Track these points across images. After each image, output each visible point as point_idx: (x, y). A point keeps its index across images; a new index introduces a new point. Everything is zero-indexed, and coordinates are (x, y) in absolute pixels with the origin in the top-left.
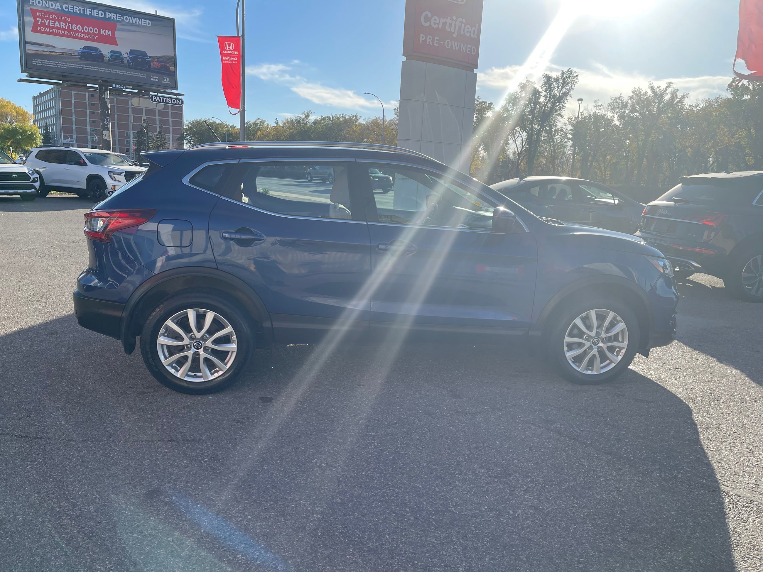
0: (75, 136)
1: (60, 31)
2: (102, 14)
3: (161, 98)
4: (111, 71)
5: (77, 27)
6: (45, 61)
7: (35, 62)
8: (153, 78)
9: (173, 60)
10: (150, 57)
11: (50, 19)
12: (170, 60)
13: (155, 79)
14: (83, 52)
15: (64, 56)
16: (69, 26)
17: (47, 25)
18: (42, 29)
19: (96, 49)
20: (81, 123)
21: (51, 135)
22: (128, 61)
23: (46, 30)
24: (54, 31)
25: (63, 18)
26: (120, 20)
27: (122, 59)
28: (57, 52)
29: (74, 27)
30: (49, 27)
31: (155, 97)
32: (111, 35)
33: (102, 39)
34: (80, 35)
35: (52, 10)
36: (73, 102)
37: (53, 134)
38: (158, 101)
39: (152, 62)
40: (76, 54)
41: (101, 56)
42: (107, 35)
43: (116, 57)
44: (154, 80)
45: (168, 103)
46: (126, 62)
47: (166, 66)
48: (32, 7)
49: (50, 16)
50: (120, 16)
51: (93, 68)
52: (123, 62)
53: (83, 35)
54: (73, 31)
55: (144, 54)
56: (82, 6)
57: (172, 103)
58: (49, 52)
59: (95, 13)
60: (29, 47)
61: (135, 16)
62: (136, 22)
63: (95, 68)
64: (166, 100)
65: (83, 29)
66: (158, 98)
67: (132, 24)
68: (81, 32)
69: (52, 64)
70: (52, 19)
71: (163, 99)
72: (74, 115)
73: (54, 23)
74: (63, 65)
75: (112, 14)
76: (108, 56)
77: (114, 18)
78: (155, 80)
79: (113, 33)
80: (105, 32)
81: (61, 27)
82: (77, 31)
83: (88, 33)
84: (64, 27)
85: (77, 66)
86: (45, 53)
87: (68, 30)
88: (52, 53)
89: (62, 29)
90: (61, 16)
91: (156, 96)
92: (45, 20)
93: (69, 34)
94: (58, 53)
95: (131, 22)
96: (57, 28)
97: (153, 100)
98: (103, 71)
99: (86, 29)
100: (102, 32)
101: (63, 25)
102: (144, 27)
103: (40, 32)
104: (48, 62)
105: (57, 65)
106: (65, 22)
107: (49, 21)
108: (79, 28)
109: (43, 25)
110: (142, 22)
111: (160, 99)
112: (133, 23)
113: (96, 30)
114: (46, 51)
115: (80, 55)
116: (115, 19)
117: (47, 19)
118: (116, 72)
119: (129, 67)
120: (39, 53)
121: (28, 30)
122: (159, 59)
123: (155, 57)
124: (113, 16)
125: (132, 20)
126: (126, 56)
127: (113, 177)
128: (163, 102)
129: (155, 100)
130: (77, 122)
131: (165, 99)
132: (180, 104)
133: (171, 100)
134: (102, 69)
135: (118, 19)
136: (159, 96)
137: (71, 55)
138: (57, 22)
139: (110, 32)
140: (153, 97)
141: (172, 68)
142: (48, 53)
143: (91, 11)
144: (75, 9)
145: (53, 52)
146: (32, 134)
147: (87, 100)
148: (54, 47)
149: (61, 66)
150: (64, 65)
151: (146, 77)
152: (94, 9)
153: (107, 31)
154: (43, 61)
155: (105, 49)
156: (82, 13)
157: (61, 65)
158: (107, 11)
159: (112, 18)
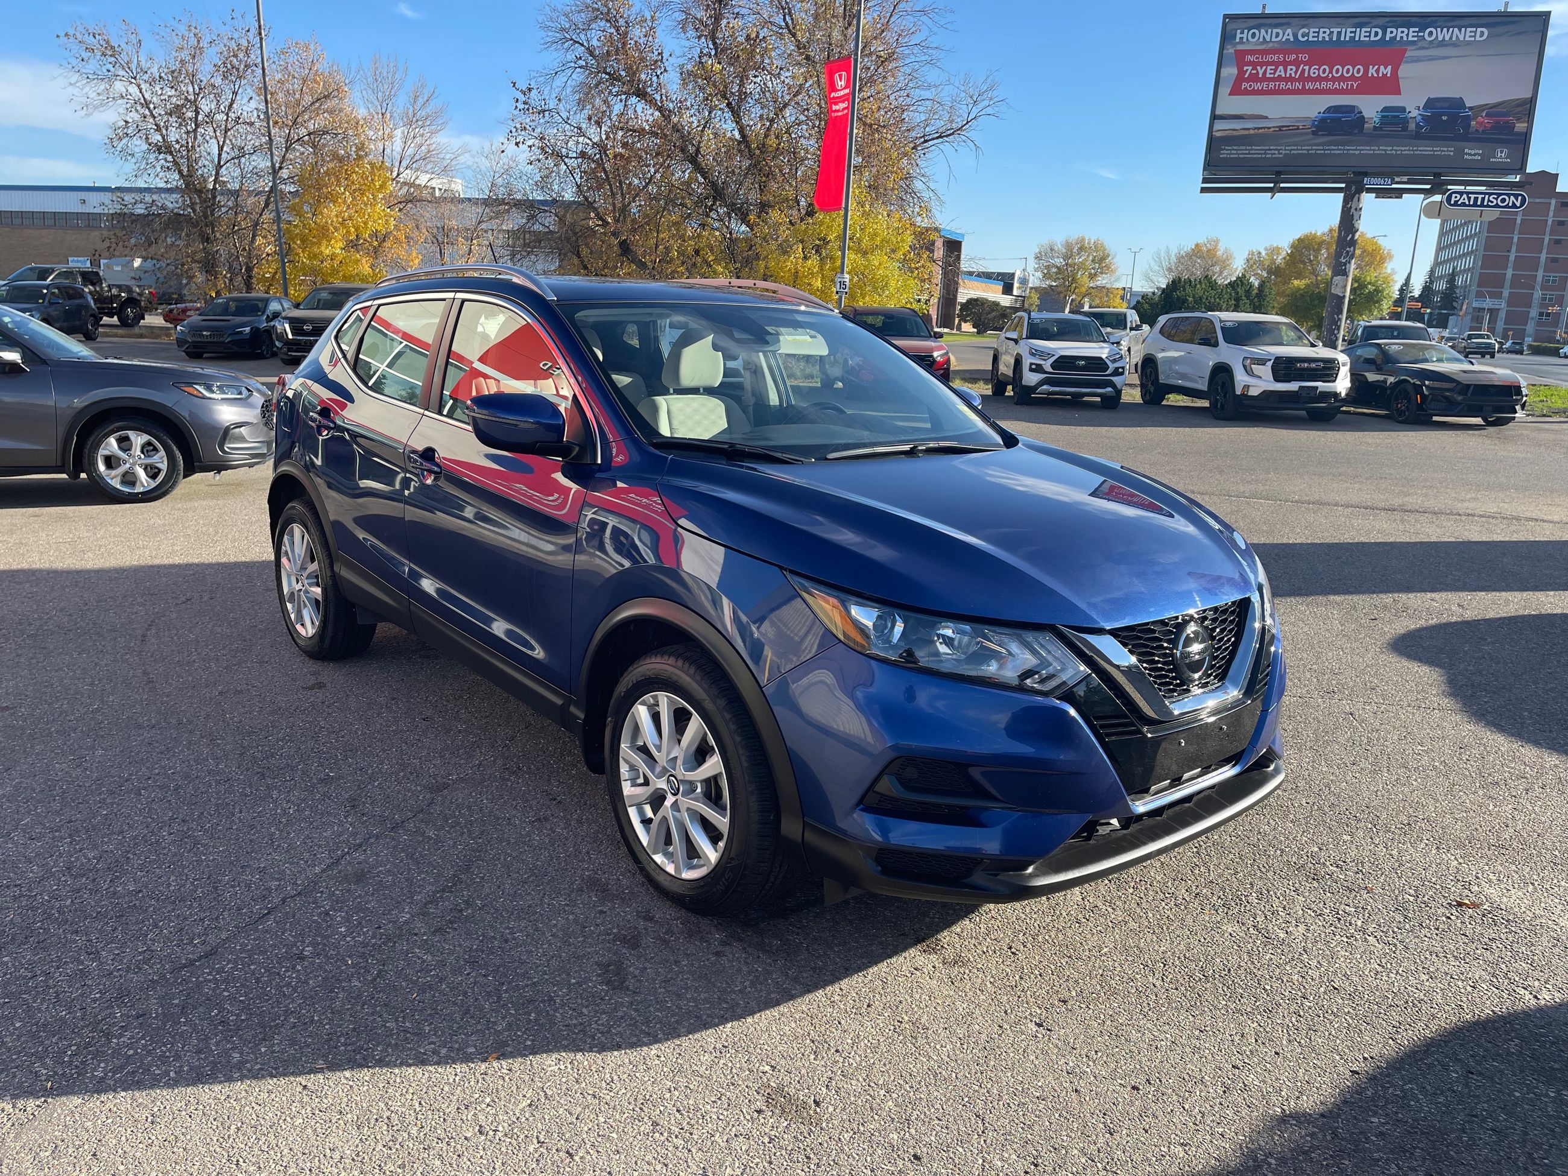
0: (1506, 293)
1: (1283, 85)
2: (1376, 34)
3: (1473, 196)
4: (1375, 150)
5: (1319, 70)
6: (1244, 148)
7: (1224, 153)
8: (1470, 154)
9: (1527, 108)
10: (1471, 108)
11: (1268, 64)
12: (1520, 109)
13: (1475, 155)
14: (1323, 121)
15: (1285, 132)
16: (1303, 70)
17: (1260, 76)
18: (1250, 86)
19: (1351, 109)
20: (1527, 264)
21: (1458, 291)
22: (1417, 125)
23: (1258, 86)
24: (1271, 85)
25: (1294, 57)
26: (1416, 39)
27: (1404, 122)
28: (1269, 128)
29: (1314, 72)
30: (1264, 79)
31: (1459, 196)
32: (1389, 75)
33: (1369, 86)
34: (1324, 85)
35: (1276, 45)
36: (1519, 221)
37: (1462, 291)
38: (1464, 204)
39: (1474, 119)
40: (1308, 124)
41: (1362, 120)
42: (1380, 75)
43: (1393, 119)
44: (1470, 157)
45: (1488, 206)
46: (1412, 126)
47: (1507, 122)
48: (1240, 47)
49: (1270, 58)
50: (1417, 29)
51: (1336, 150)
52: (1405, 128)
53: (1330, 85)
54: (1310, 79)
55: (1459, 103)
56: (1338, 25)
57: (1497, 206)
58: (1256, 128)
59: (1362, 34)
60: (1219, 125)
61: (1449, 24)
62: (1451, 38)
63: (1340, 150)
64: (1483, 199)
65: (1331, 72)
66: (1465, 196)
67: (1442, 44)
68: (1326, 79)
69: (1256, 152)
70: (1272, 63)
71: (1476, 199)
72: (1514, 249)
73: (1275, 70)
74: (1277, 152)
75: (1400, 30)
76: (1375, 119)
77: (1402, 37)
78: (1473, 157)
79: (1395, 72)
80: (1377, 71)
81: (1288, 76)
82: (1319, 79)
83: (1342, 78)
84: (1293, 75)
85: (1304, 150)
86: (1246, 132)
87: (1302, 79)
88: (1260, 131)
89: (1291, 79)
90: (1290, 52)
91: (1461, 193)
92: (1259, 68)
93: (1302, 87)
94: (1272, 129)
95: (1440, 39)
96: (1280, 79)
97: (1452, 202)
98: (1357, 152)
99: (1339, 70)
100: (1372, 71)
101: (1291, 70)
102: (1469, 43)
103: (1246, 92)
104: (1249, 150)
105: (1265, 153)
106: (1297, 63)
107: (1266, 70)
108: (1324, 71)
109: (1254, 78)
110: (1466, 34)
111: (1469, 199)
112: (1444, 40)
113: (1358, 71)
114: (1249, 129)
115: (1315, 126)
116: (1405, 39)
117: (1262, 64)
118: (1386, 150)
119: (1418, 136)
120: (1236, 133)
121: (1224, 91)
122: (1492, 110)
123: (1481, 108)
124: (1401, 33)
125: (1444, 35)
126: (1414, 113)
127: (1248, 368)
128: (1475, 205)
129: (1456, 202)
130: (1519, 263)
131: (1480, 196)
132: (1518, 205)
133: (1497, 199)
134: (1356, 150)
135: (1410, 39)
136: (1468, 193)
137: (1298, 129)
138: (1281, 68)
139: (1390, 67)
140: (1454, 195)
141: (1521, 126)
142: (1252, 132)
143: (1355, 32)
144: (1321, 33)
145: (1261, 128)
146: (1377, 291)
147: (1551, 214)
148: (1266, 118)
149: (1272, 154)
150: (1279, 150)
151: (1452, 154)
152: (1361, 26)
153: (1382, 67)
154: (1241, 148)
155: (1371, 107)
156: (1334, 39)
157: (1273, 152)
158: (1390, 24)
159: (1398, 39)
